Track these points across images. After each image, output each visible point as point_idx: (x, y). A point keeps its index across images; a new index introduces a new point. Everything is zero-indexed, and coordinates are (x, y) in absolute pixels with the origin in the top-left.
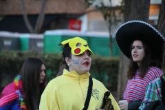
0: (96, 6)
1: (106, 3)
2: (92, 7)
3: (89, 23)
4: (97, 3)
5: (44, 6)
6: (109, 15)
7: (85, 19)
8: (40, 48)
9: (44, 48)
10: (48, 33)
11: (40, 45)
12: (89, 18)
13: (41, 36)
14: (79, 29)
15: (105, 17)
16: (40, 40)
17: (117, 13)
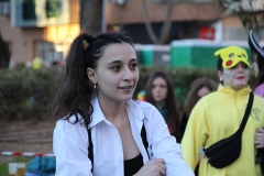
0: (234, 11)
1: (246, 5)
2: (228, 12)
3: (224, 31)
4: (234, 6)
5: (170, 12)
6: (250, 21)
7: (219, 27)
8: (167, 63)
9: (171, 62)
10: (176, 44)
11: (166, 58)
12: (224, 25)
13: (166, 48)
14: (212, 38)
15: (244, 24)
16: (166, 53)
17: (259, 18)
